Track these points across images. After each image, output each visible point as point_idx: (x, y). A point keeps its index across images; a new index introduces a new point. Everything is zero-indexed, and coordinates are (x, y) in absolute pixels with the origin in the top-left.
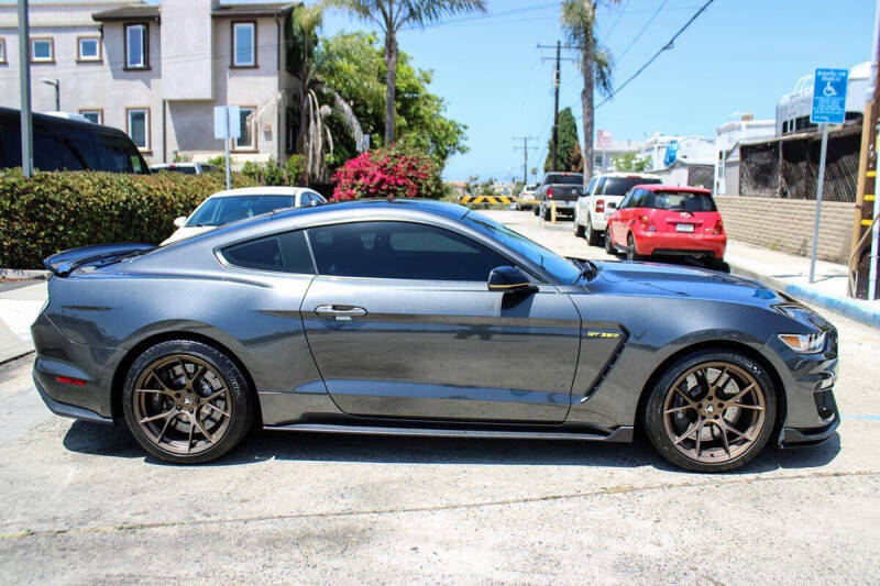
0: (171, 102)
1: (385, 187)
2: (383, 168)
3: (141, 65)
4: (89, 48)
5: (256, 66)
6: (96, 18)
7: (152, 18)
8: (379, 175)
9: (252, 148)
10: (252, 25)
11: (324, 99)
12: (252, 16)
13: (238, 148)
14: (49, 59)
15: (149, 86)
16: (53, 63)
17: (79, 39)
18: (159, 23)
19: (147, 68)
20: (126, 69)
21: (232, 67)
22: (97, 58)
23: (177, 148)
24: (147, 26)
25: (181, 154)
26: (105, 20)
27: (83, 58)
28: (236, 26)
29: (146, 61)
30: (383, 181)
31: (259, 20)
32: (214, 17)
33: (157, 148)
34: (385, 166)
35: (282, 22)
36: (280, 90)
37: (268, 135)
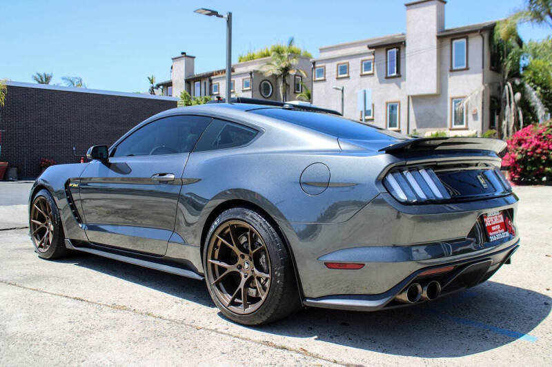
0: (413, 97)
1: (539, 151)
2: (539, 136)
3: (395, 74)
4: (367, 67)
5: (467, 69)
6: (370, 48)
7: (401, 43)
8: (536, 142)
9: (463, 126)
10: (464, 41)
11: (517, 89)
12: (465, 34)
13: (454, 127)
14: (346, 75)
15: (400, 87)
16: (348, 77)
17: (362, 61)
18: (405, 45)
19: (399, 75)
20: (387, 78)
21: (452, 70)
22: (371, 72)
23: (415, 127)
24: (399, 48)
25: (418, 131)
26: (376, 47)
27: (364, 73)
28: (454, 42)
29: (398, 71)
30: (538, 146)
31: (470, 35)
32: (439, 37)
33: (404, 128)
34: (541, 134)
35: (486, 35)
36: (483, 84)
37: (475, 116)
